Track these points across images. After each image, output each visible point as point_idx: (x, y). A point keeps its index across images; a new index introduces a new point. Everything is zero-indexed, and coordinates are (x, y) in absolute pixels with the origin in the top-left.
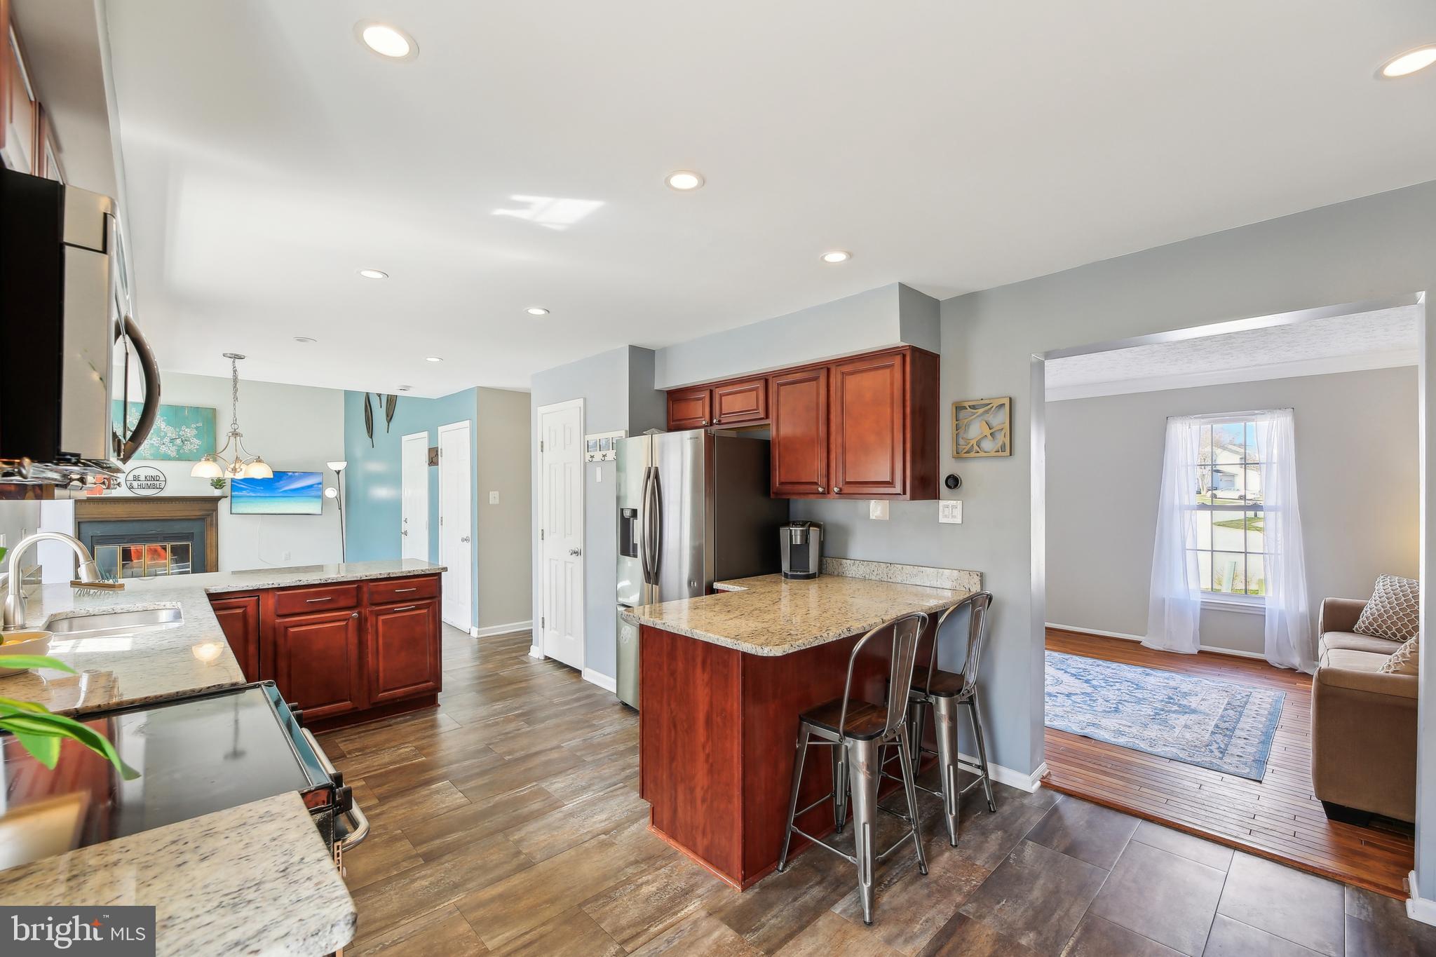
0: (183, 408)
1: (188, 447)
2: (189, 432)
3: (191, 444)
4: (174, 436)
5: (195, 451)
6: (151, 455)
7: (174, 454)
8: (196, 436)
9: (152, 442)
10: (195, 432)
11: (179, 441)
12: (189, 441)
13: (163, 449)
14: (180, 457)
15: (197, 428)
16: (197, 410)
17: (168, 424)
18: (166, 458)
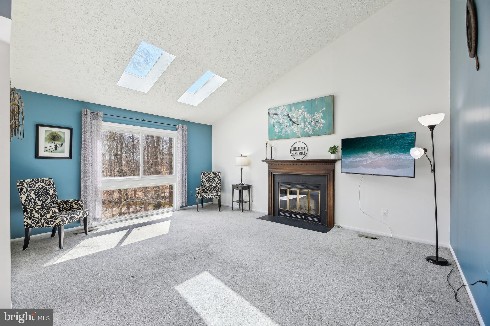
0: (315, 100)
1: (318, 126)
2: (318, 116)
3: (319, 123)
4: (311, 120)
5: (321, 128)
6: (301, 134)
7: (311, 132)
8: (322, 118)
9: (301, 126)
10: (321, 115)
11: (313, 123)
12: (318, 122)
13: (306, 129)
14: (315, 134)
15: (323, 112)
16: (322, 99)
17: (308, 113)
18: (307, 135)
